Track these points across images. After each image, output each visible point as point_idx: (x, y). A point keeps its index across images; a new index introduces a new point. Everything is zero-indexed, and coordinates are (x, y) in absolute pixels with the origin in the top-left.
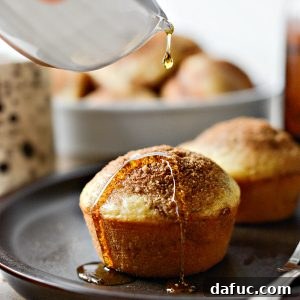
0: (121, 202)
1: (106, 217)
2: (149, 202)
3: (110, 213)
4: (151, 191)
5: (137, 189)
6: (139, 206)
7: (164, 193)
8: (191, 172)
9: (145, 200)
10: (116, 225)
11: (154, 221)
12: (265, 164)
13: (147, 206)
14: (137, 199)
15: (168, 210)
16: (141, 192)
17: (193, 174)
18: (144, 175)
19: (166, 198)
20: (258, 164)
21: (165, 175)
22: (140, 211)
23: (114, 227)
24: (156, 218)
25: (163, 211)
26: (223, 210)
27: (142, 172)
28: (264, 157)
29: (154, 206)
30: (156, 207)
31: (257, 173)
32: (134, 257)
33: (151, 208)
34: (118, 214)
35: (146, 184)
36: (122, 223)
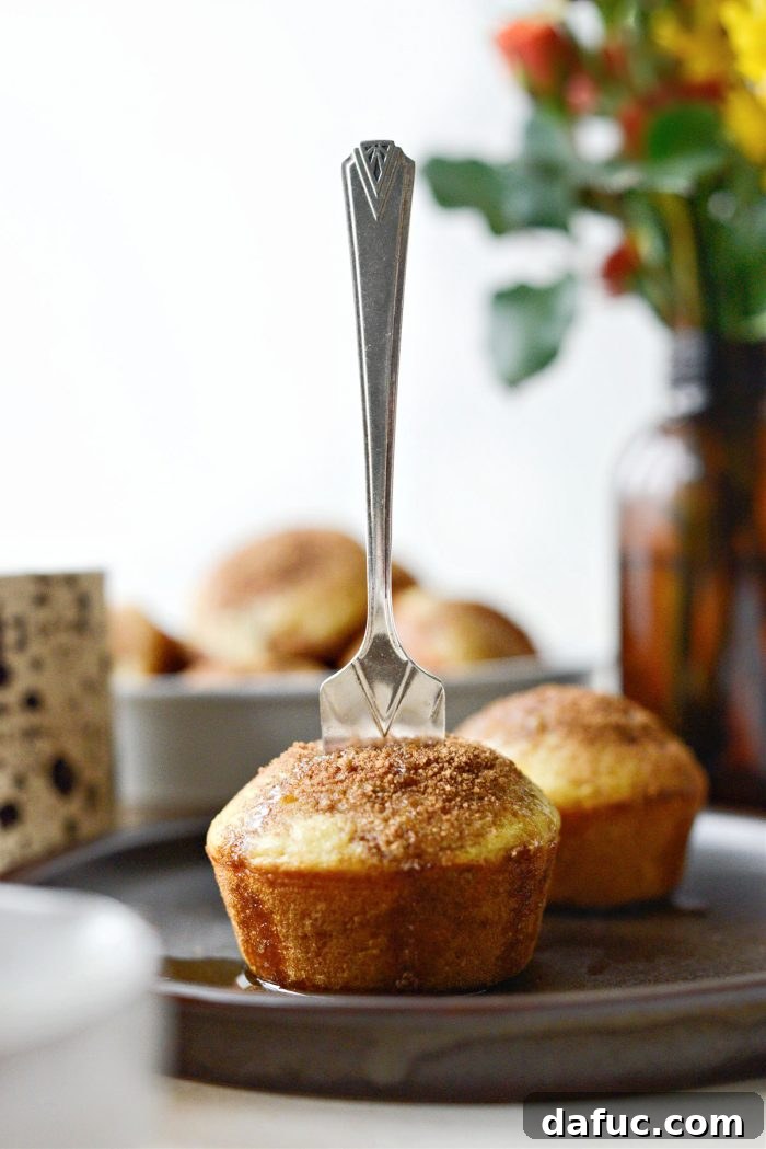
0: (287, 828)
1: (255, 862)
2: (348, 827)
3: (265, 853)
4: (354, 807)
5: (324, 803)
6: (325, 835)
7: (382, 810)
8: (442, 769)
9: (340, 824)
10: (278, 878)
11: (356, 867)
12: (612, 772)
13: (345, 837)
14: (322, 822)
15: (389, 843)
16: (332, 808)
17: (447, 773)
18: (340, 776)
19: (386, 820)
20: (595, 773)
21: (386, 773)
22: (328, 845)
23: (272, 884)
24: (363, 862)
25: (377, 847)
26: (512, 849)
27: (339, 769)
28: (608, 757)
29: (358, 836)
30: (363, 839)
31: (597, 792)
32: (318, 955)
33: (351, 840)
34: (283, 854)
35: (344, 793)
36: (289, 874)
